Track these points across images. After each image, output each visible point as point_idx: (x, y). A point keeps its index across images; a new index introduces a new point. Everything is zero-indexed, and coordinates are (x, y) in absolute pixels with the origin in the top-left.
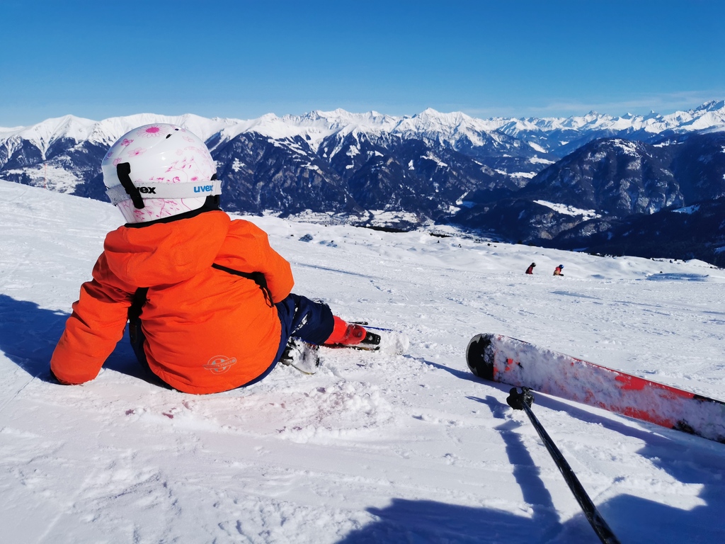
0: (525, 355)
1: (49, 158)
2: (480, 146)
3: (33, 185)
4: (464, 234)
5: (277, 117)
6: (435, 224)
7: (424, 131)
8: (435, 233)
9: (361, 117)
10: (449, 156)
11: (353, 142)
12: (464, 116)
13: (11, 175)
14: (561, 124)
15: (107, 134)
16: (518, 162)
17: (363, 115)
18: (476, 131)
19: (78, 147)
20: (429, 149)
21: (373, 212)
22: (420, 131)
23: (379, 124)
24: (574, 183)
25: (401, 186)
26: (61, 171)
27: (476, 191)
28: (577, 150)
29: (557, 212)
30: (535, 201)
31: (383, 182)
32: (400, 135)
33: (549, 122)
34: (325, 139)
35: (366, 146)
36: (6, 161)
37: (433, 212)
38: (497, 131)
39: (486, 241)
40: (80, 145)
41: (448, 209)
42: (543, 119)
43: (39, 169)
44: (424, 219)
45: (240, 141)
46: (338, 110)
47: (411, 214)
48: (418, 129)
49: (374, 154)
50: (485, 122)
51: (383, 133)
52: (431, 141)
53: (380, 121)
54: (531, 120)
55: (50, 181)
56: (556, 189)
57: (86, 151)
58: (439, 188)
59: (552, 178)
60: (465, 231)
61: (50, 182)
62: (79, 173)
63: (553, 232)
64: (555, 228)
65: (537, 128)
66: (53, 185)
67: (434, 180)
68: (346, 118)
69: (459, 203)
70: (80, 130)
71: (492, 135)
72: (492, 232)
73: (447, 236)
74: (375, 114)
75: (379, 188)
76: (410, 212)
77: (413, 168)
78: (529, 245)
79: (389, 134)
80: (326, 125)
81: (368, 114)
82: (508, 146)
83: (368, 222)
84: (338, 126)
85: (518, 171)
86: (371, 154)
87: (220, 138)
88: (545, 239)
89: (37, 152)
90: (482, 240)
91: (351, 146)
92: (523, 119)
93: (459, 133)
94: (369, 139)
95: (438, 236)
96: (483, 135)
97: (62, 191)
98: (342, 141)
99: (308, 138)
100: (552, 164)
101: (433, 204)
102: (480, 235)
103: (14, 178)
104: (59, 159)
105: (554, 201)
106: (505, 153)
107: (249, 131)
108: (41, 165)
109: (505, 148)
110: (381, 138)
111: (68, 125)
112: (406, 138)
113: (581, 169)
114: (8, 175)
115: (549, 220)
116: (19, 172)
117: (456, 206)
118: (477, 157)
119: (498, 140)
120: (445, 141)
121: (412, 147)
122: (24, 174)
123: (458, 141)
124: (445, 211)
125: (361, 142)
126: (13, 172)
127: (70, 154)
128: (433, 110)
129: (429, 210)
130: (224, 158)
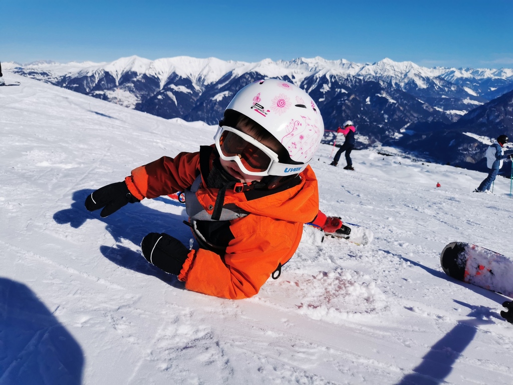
0: (498, 264)
1: (120, 84)
2: (424, 89)
3: (110, 101)
4: (404, 154)
5: (272, 62)
6: (383, 146)
7: (380, 75)
8: (381, 152)
9: (333, 63)
10: (398, 95)
11: (326, 82)
12: (414, 65)
13: (97, 94)
14: (492, 74)
15: (158, 70)
16: (454, 102)
17: (335, 62)
18: (422, 77)
19: (139, 77)
20: (383, 89)
21: (336, 134)
22: (378, 75)
23: (347, 69)
24: (498, 120)
25: (359, 116)
26: (127, 93)
27: (417, 123)
28: (504, 95)
29: (481, 143)
30: (464, 133)
31: (345, 112)
32: (361, 78)
33: (482, 72)
34: (306, 79)
35: (335, 85)
36: (94, 85)
37: (381, 137)
38: (439, 78)
39: (421, 161)
40: (141, 76)
41: (393, 135)
42: (478, 69)
43: (114, 91)
44: (374, 142)
45: (245, 78)
46: (317, 58)
47: (365, 137)
48: (376, 74)
49: (341, 91)
50: (429, 70)
51: (349, 76)
52: (385, 83)
53: (347, 67)
54: (467, 70)
55: (120, 99)
56: (482, 124)
57: (143, 81)
58: (388, 119)
59: (481, 115)
60: (405, 153)
61: (120, 101)
62: (138, 95)
63: (477, 158)
64: (478, 155)
65: (472, 76)
66: (122, 103)
67: (385, 113)
68: (322, 64)
69: (402, 131)
70: (141, 66)
71: (435, 81)
72: (427, 155)
73: (390, 155)
74: (344, 61)
75: (342, 117)
76: (364, 136)
77: (369, 103)
78: (455, 166)
79: (353, 77)
80: (307, 68)
81: (339, 61)
82: (446, 89)
83: (332, 141)
84: (316, 69)
85: (453, 109)
86: (338, 91)
87: (232, 75)
88: (470, 163)
89: (113, 80)
90: (418, 160)
91: (324, 85)
92: (460, 69)
93: (408, 78)
94: (338, 80)
95: (384, 154)
96: (427, 80)
97: (127, 107)
98: (318, 80)
99: (293, 77)
100: (481, 105)
101: (383, 131)
102: (417, 156)
103: (98, 96)
104: (127, 85)
105: (480, 134)
106: (443, 94)
107: (252, 71)
108: (115, 89)
109: (444, 91)
110: (347, 79)
111: (133, 63)
112: (366, 80)
113: (505, 110)
114: (95, 94)
115: (474, 148)
116: (101, 92)
117: (400, 133)
118: (420, 97)
119: (438, 84)
120: (396, 84)
121: (370, 87)
122: (104, 94)
123: (406, 84)
124: (391, 136)
125: (331, 82)
126: (98, 92)
127: (133, 82)
128: (389, 60)
129: (379, 135)
130: (233, 90)
